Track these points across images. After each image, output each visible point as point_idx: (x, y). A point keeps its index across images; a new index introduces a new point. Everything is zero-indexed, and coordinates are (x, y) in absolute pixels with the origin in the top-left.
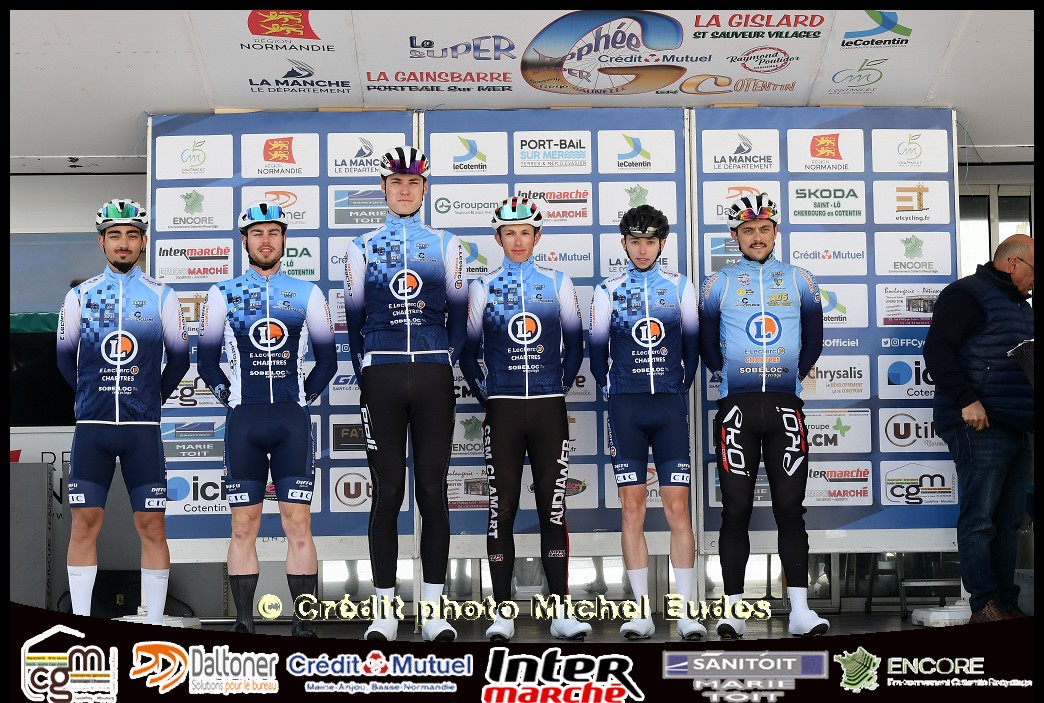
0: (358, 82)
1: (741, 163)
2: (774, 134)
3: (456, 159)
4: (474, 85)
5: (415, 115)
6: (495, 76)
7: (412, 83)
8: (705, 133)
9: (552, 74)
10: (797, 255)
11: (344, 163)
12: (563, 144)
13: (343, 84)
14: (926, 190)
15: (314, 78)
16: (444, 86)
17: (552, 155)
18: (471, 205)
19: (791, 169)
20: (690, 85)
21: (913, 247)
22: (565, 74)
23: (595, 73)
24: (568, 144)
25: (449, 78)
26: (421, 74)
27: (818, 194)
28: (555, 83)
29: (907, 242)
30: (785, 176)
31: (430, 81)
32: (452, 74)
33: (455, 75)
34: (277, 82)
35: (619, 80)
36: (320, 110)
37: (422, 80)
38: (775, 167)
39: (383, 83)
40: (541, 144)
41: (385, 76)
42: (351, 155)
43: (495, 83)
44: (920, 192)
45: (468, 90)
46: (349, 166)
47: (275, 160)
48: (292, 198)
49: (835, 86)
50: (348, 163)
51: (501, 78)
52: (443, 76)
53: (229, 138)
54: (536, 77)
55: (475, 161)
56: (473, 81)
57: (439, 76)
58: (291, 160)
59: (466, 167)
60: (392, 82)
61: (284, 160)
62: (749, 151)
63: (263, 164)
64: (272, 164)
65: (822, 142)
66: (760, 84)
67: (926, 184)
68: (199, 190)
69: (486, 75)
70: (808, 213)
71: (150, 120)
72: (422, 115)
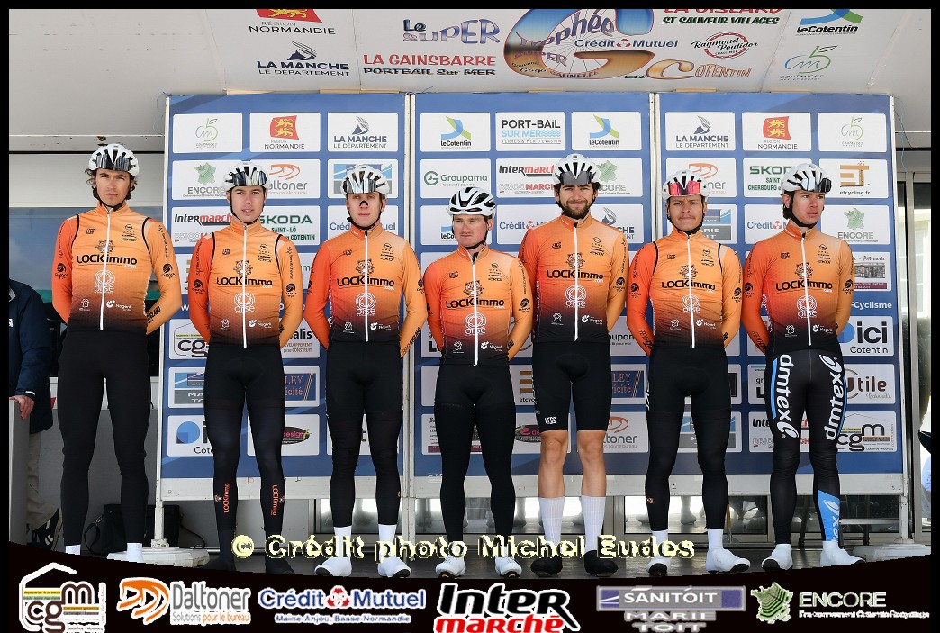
0: (356, 65)
1: (701, 142)
2: (730, 116)
3: (444, 136)
4: (461, 68)
5: (407, 97)
6: (480, 59)
7: (405, 66)
8: (668, 115)
9: (531, 58)
10: (751, 225)
11: (342, 139)
12: (540, 124)
13: (343, 66)
14: (867, 168)
15: (316, 61)
16: (434, 69)
17: (530, 134)
18: (457, 178)
19: (746, 148)
20: (656, 70)
21: (855, 219)
22: (544, 58)
23: (571, 57)
24: (544, 124)
25: (439, 61)
26: (414, 57)
27: (770, 170)
28: (534, 67)
29: (849, 214)
30: (740, 155)
31: (420, 64)
32: (442, 57)
33: (444, 59)
34: (283, 64)
35: (593, 64)
36: (321, 92)
37: (414, 63)
38: (731, 146)
39: (378, 66)
40: (520, 124)
41: (381, 59)
42: (349, 133)
43: (480, 67)
44: (862, 170)
45: (456, 73)
46: (347, 143)
47: (281, 136)
48: (296, 171)
49: (787, 72)
50: (346, 139)
51: (486, 62)
52: (433, 59)
53: (240, 116)
54: (518, 61)
55: (460, 138)
56: (460, 64)
57: (430, 60)
58: (295, 137)
59: (453, 144)
60: (387, 65)
61: (288, 137)
62: (708, 131)
63: (269, 140)
64: (277, 140)
65: (773, 124)
66: (720, 70)
67: (867, 162)
68: (212, 163)
69: (472, 59)
70: (761, 188)
71: (168, 99)
72: (413, 97)
